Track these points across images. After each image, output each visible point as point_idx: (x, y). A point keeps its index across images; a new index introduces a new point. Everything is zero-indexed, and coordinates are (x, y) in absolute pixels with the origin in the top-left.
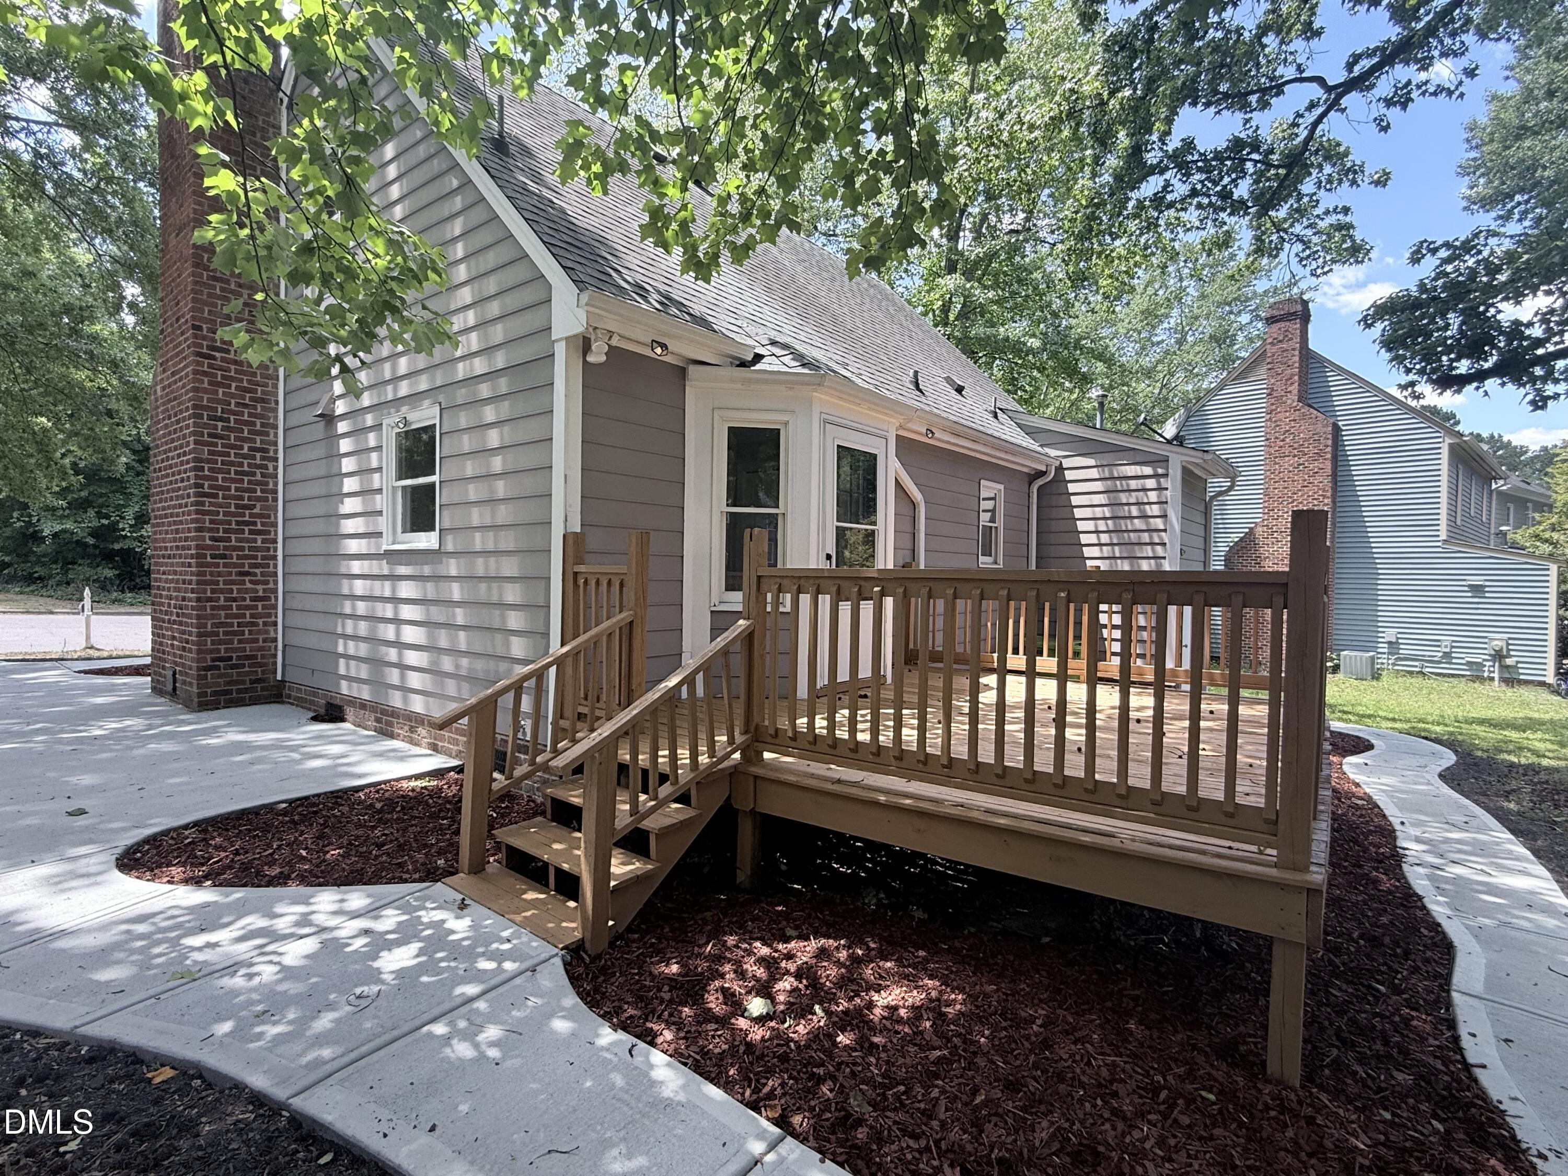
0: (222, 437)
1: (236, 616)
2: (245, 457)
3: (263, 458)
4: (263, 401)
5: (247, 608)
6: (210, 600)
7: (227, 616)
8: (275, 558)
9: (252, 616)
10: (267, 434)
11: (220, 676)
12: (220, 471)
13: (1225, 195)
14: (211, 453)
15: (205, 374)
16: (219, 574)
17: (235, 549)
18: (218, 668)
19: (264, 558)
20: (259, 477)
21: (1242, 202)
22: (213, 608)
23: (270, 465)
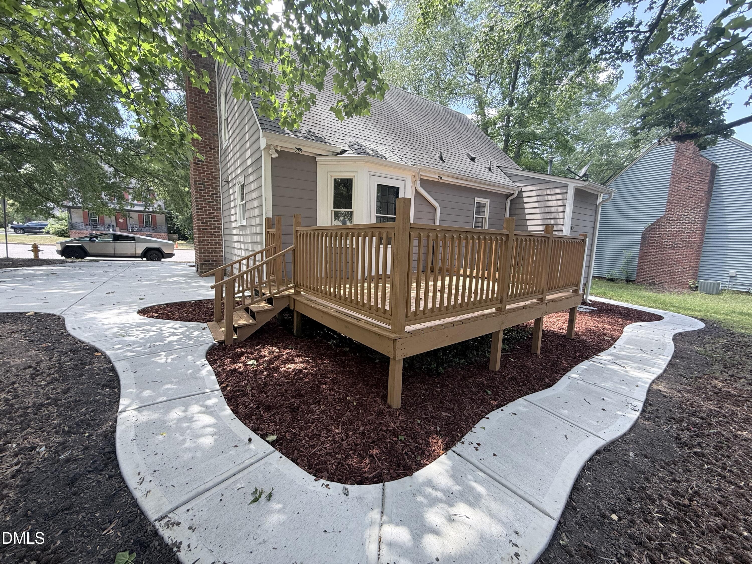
0: (203, 190)
1: (210, 248)
2: (210, 196)
3: (216, 197)
4: (215, 178)
5: (214, 245)
6: (202, 242)
7: (208, 248)
8: (221, 229)
9: (215, 248)
10: (217, 189)
11: (207, 266)
12: (203, 201)
13: (618, 51)
14: (200, 195)
15: (197, 169)
16: (205, 234)
17: (209, 226)
18: (206, 264)
19: (218, 229)
20: (215, 203)
21: (628, 54)
22: (203, 245)
23: (218, 199)
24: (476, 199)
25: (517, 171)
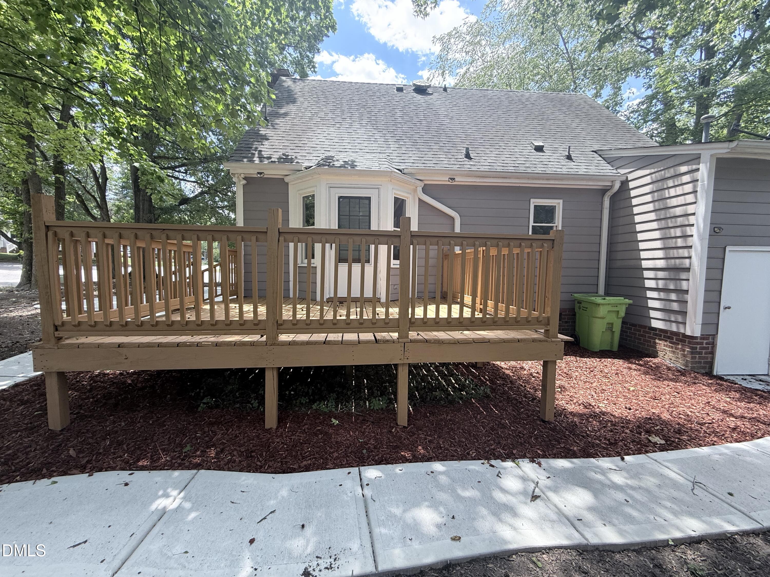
24: (532, 200)
25: (620, 152)
